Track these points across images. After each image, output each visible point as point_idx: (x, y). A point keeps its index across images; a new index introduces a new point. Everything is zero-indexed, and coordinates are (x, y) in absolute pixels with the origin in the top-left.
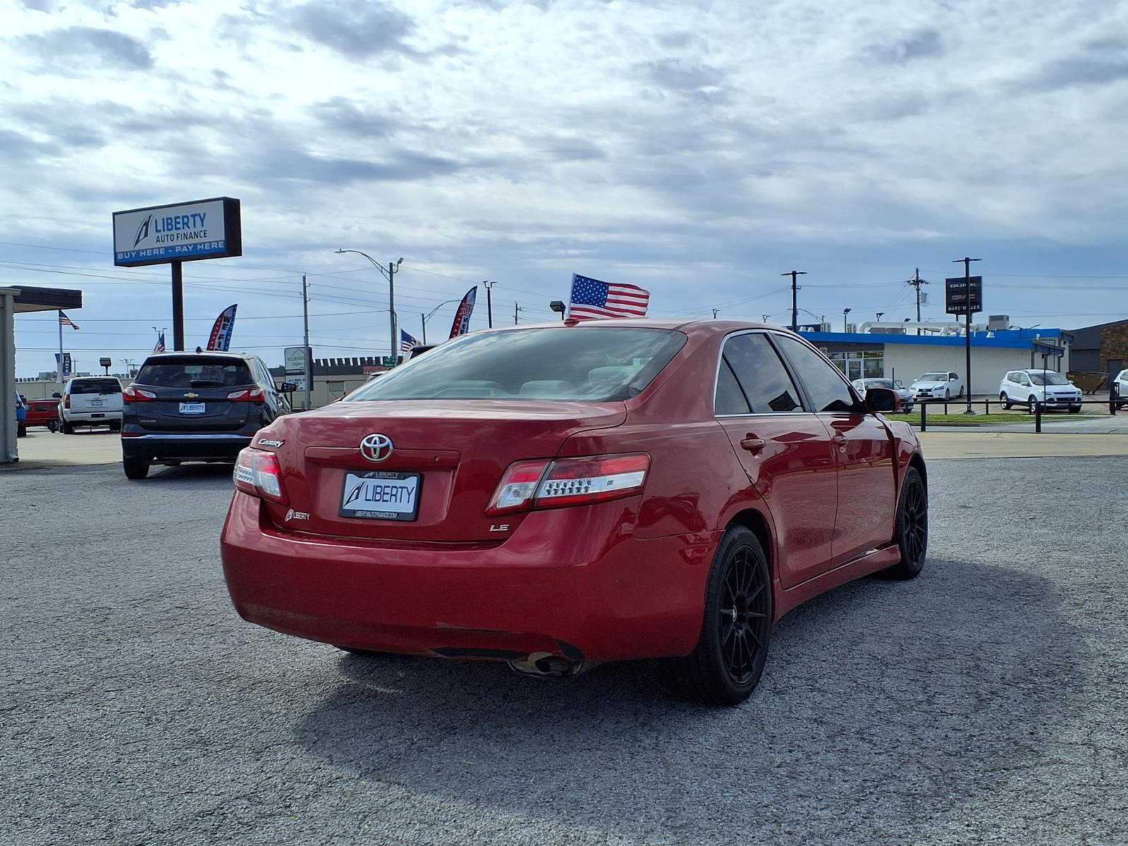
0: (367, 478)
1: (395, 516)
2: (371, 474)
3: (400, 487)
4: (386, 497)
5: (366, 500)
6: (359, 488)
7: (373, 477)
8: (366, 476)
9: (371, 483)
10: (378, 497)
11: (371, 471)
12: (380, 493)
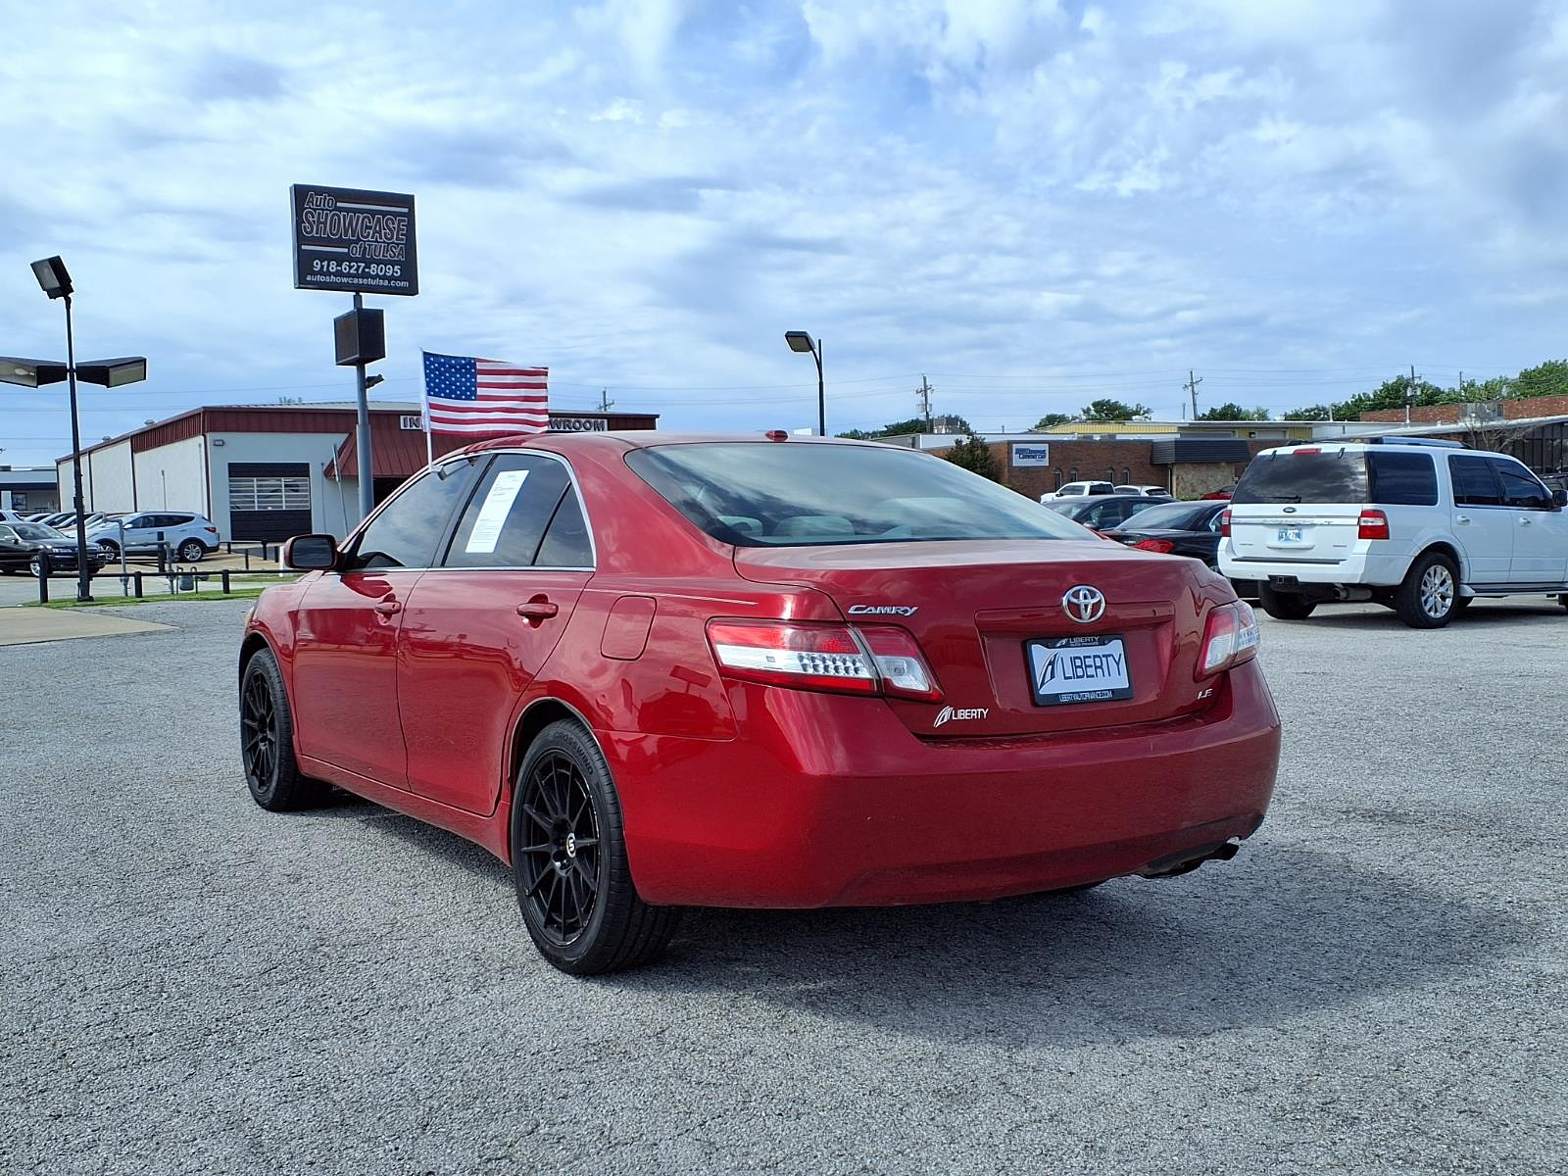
0: (1060, 647)
1: (1110, 695)
2: (1064, 642)
3: (1104, 656)
4: (1091, 671)
5: (1066, 678)
6: (1052, 663)
7: (1067, 645)
8: (1059, 645)
9: (1066, 654)
10: (1080, 672)
11: (1063, 638)
12: (1081, 667)
